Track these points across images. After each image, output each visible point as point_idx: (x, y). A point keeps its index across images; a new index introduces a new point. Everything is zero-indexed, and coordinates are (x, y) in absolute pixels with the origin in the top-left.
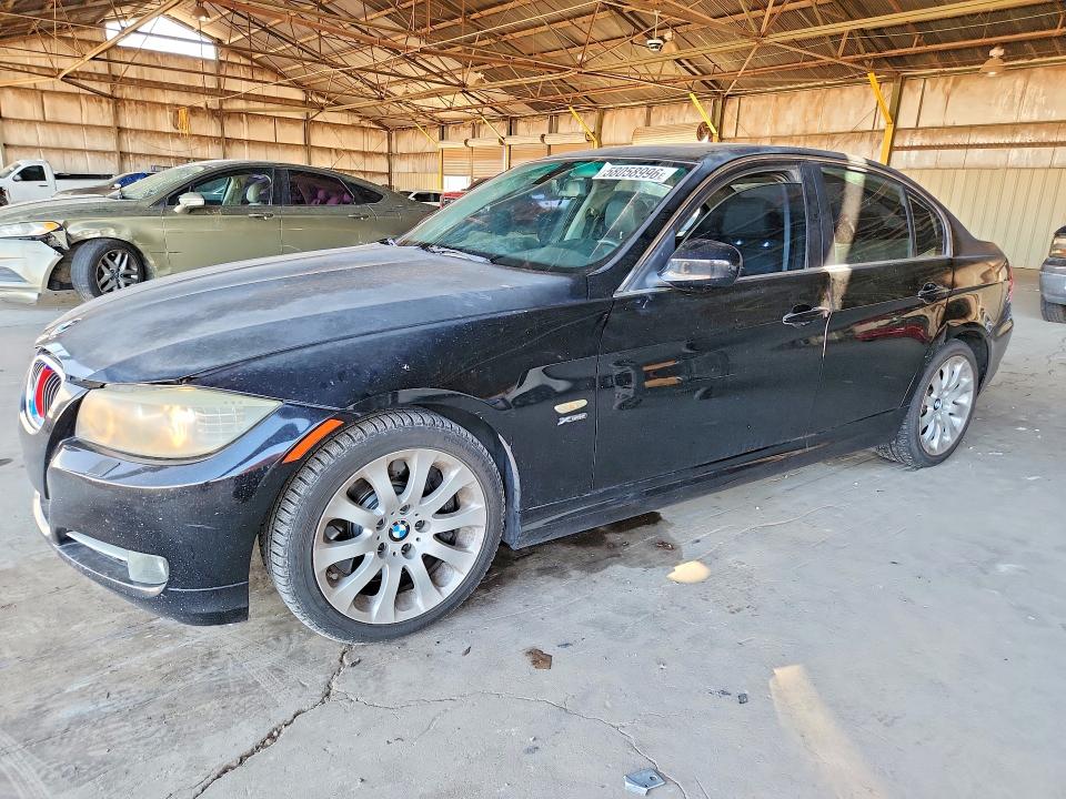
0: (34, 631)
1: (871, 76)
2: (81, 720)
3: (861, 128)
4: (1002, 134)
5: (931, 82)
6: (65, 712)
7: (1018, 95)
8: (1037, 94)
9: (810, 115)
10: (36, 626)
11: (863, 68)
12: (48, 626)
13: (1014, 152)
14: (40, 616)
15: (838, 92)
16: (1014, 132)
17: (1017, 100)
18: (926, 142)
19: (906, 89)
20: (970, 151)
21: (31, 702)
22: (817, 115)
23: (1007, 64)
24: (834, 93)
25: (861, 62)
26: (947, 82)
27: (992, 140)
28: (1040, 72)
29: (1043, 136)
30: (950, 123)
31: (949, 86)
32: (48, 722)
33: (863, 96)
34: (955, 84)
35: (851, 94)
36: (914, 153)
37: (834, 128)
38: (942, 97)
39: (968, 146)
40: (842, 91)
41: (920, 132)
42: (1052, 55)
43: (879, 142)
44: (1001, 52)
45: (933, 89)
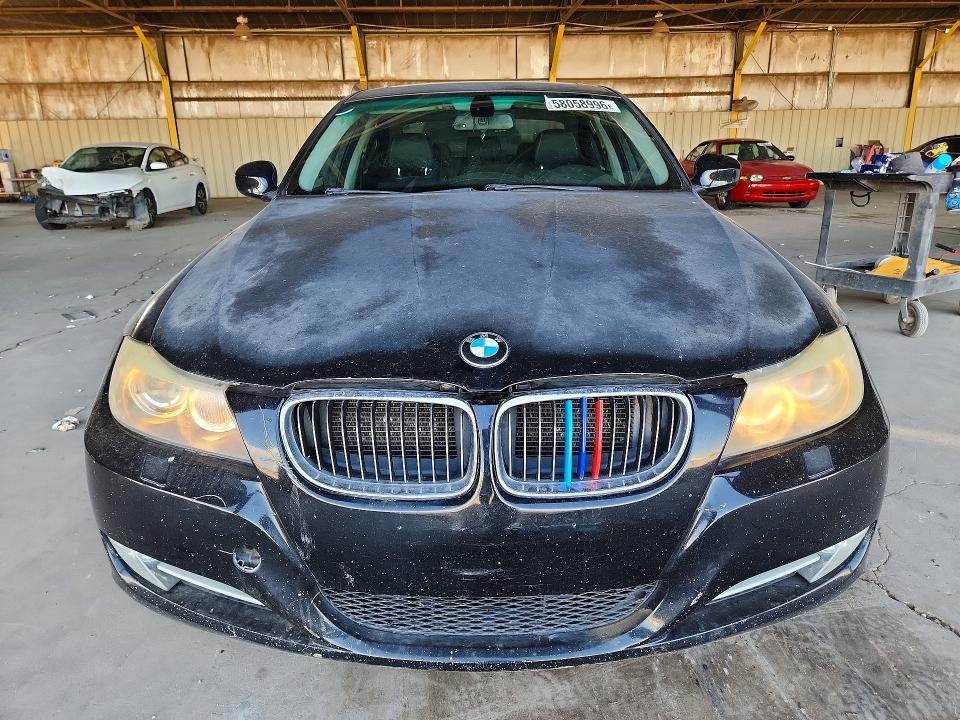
1: (137, 29)
3: (135, 79)
4: (262, 90)
5: (189, 40)
7: (265, 58)
8: (278, 58)
9: (76, 64)
11: (127, 20)
13: (276, 104)
15: (100, 42)
16: (271, 89)
17: (265, 62)
18: (202, 94)
19: (168, 45)
20: (242, 103)
22: (83, 63)
23: (252, 30)
24: (95, 43)
25: (124, 14)
26: (203, 42)
27: (257, 94)
28: (274, 41)
29: (292, 92)
30: (217, 79)
31: (206, 44)
33: (127, 49)
34: (211, 43)
35: (114, 45)
36: (195, 104)
37: (107, 77)
38: (203, 55)
39: (239, 99)
40: (103, 41)
41: (194, 85)
42: (280, 27)
43: (158, 93)
44: (246, 20)
45: (193, 47)
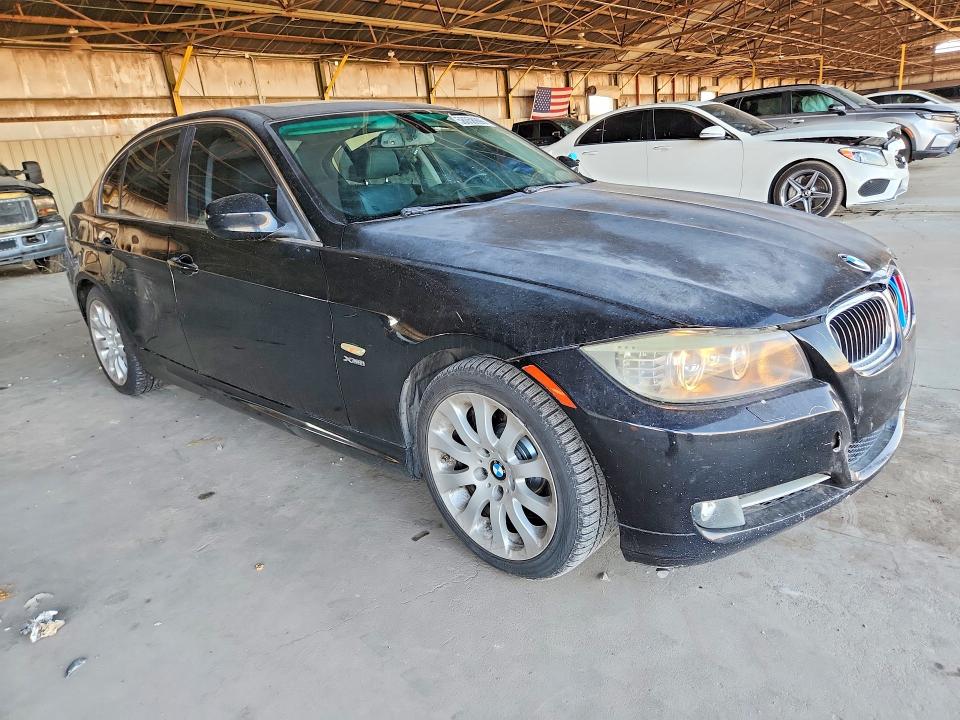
0: (925, 473)
2: (929, 420)
6: (933, 426)
10: (922, 476)
12: (914, 471)
14: (915, 481)
21: (949, 437)
32: (945, 426)
